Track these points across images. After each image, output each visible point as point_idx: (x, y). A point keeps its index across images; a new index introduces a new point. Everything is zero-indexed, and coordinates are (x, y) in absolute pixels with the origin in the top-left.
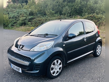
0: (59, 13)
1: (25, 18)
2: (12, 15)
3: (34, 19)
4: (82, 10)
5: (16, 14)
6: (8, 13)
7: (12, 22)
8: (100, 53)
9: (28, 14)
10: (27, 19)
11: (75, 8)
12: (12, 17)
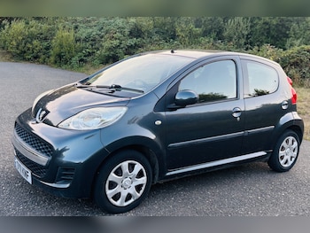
0: (214, 35)
1: (116, 42)
2: (83, 32)
3: (142, 46)
4: (288, 29)
5: (94, 32)
6: (76, 28)
7: (81, 51)
8: (290, 163)
9: (127, 33)
10: (122, 46)
11: (266, 23)
12: (83, 37)
